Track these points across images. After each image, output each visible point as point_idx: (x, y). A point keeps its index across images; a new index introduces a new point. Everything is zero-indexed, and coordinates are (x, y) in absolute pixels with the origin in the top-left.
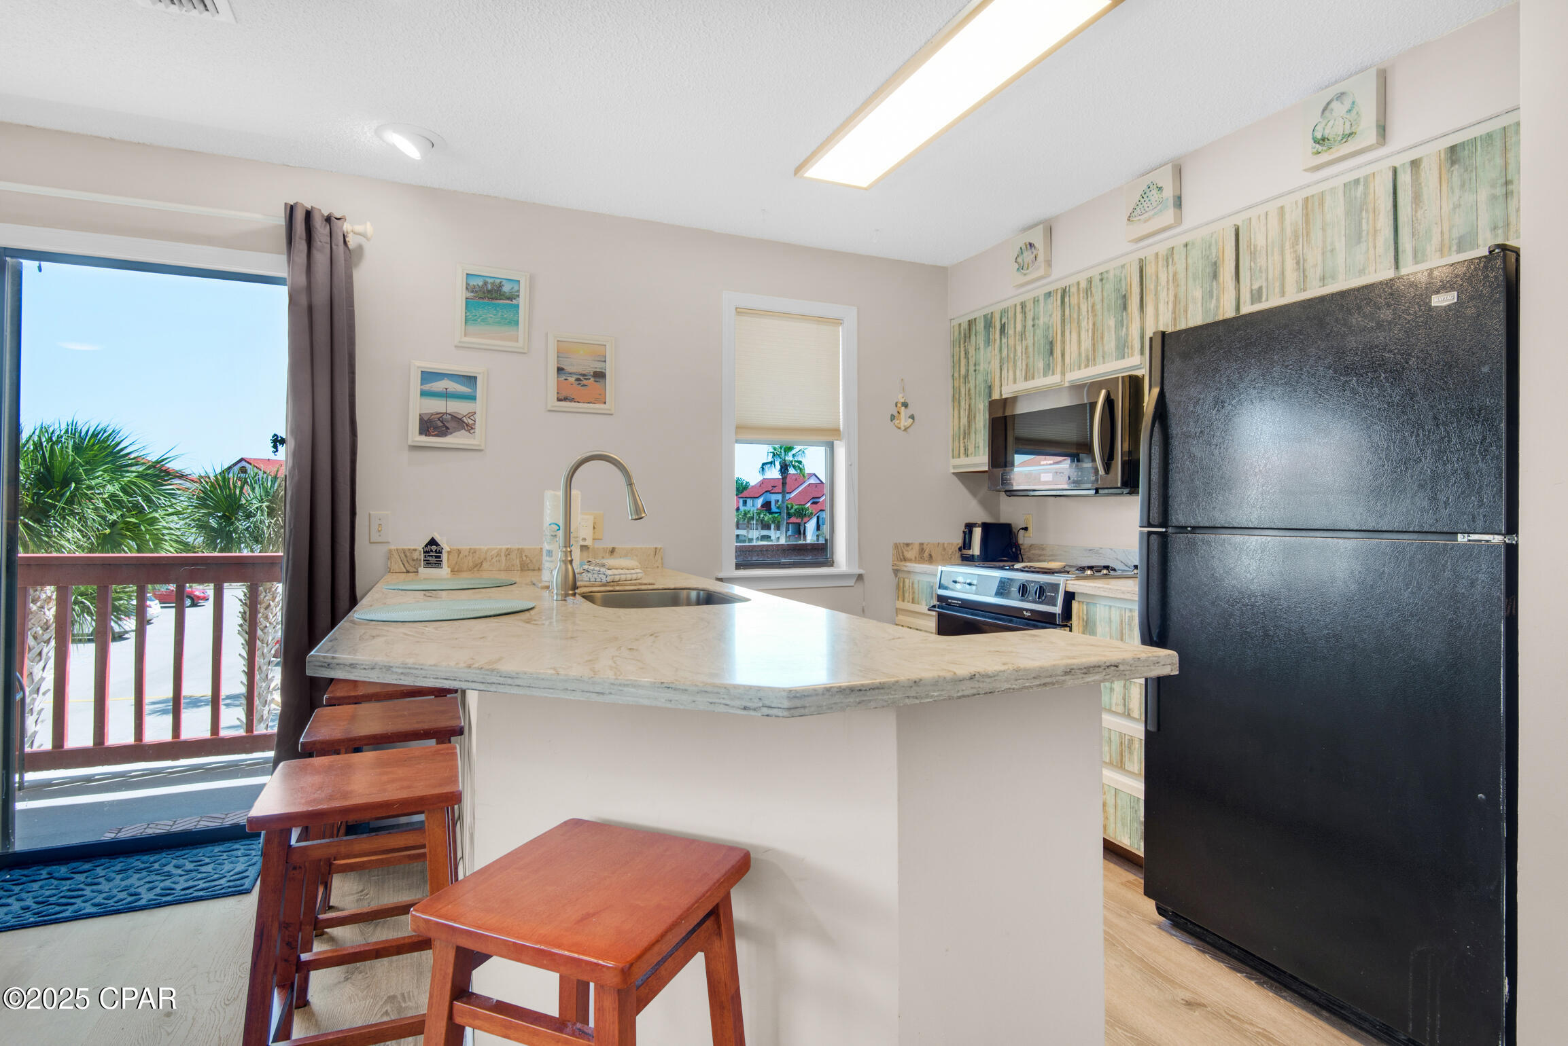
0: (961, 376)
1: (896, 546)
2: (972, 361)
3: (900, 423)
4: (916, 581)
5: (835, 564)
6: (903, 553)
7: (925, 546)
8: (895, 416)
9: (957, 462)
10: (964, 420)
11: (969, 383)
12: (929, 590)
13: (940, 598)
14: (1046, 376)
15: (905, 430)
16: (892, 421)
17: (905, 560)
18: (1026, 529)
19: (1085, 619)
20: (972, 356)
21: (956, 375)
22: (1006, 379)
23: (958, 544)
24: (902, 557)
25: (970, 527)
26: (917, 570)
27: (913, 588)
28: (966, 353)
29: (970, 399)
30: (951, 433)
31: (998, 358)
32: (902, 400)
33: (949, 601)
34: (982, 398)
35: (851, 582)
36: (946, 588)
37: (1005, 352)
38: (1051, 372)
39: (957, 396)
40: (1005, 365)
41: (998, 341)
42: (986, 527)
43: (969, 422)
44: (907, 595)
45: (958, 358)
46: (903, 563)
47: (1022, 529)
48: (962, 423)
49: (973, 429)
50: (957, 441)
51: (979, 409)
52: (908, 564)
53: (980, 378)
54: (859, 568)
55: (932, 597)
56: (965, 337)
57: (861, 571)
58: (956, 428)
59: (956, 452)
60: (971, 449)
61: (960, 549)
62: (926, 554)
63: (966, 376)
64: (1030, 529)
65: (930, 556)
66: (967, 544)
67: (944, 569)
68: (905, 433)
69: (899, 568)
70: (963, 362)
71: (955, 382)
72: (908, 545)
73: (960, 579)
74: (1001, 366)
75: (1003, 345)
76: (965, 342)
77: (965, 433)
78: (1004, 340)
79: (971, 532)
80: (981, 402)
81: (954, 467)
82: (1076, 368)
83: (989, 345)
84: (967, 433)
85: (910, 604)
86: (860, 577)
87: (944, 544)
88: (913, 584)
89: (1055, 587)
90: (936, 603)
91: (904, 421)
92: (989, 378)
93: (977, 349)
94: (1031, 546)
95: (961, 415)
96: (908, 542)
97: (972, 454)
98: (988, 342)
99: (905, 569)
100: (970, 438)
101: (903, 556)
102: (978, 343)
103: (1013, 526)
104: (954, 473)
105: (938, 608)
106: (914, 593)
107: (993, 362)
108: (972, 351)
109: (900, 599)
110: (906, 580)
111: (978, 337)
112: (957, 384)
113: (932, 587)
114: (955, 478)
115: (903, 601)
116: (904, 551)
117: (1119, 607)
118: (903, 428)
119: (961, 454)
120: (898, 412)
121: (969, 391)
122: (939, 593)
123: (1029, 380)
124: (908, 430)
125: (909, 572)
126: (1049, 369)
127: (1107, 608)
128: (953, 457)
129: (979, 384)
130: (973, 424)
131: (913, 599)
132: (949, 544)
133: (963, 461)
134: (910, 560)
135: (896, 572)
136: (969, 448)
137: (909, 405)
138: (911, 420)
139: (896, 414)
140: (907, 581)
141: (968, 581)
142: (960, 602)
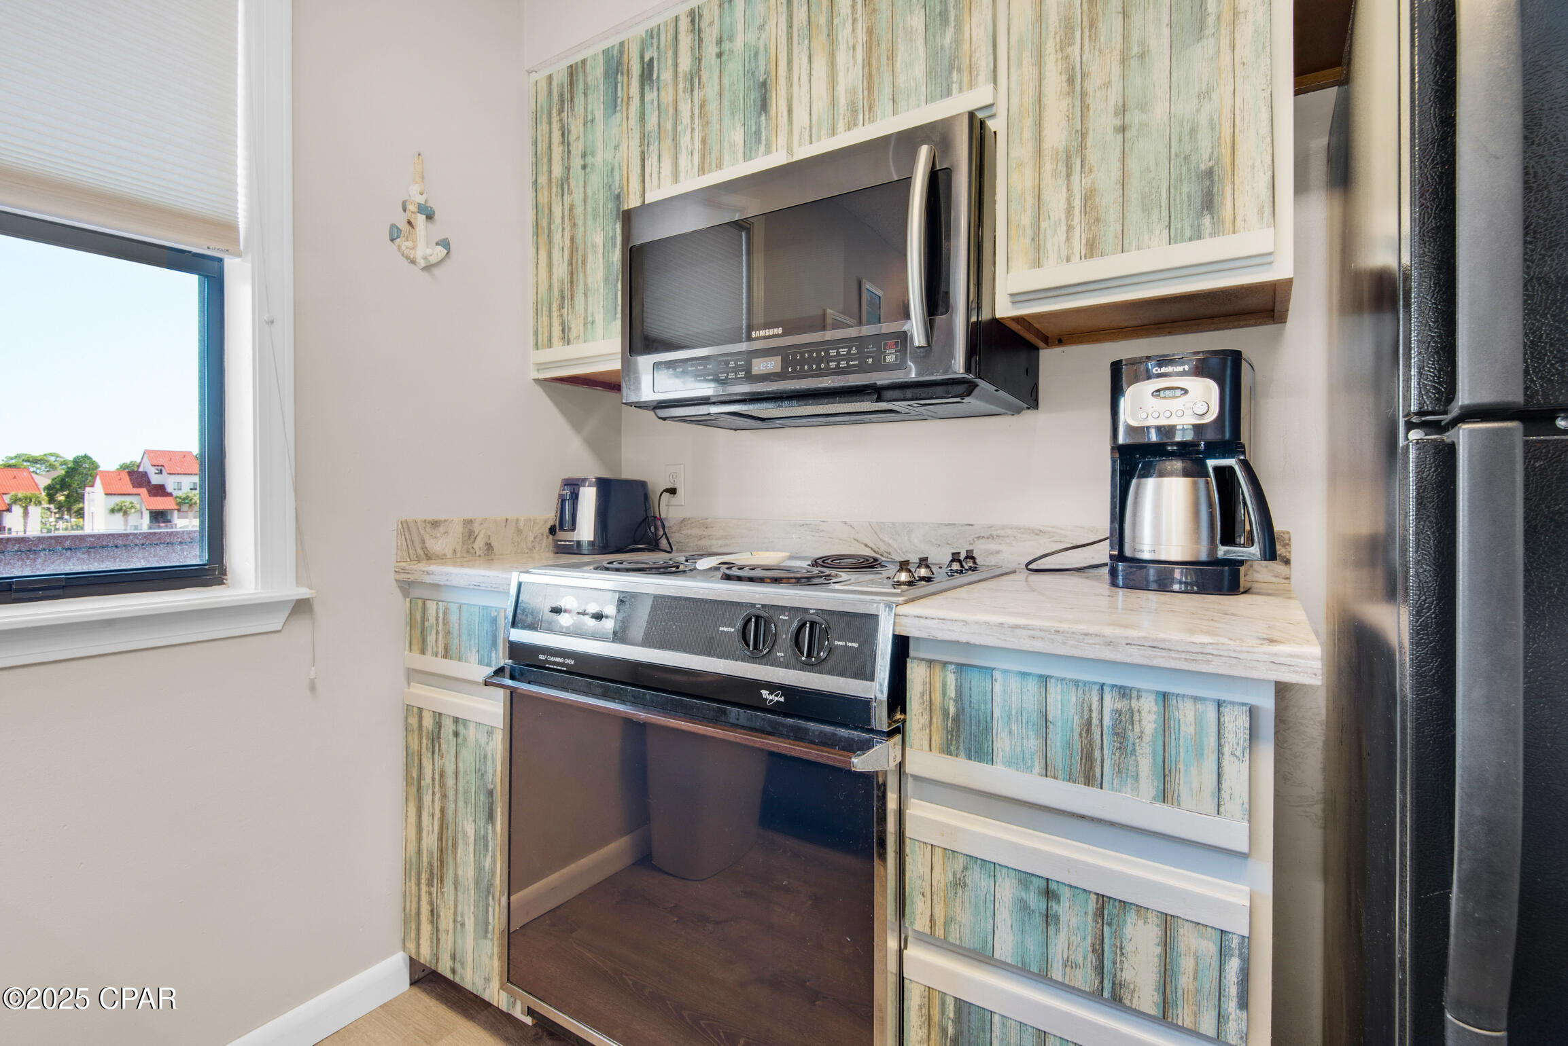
0: (554, 180)
1: (406, 527)
2: (577, 149)
3: (414, 248)
4: (454, 608)
5: (229, 577)
6: (423, 542)
7: (476, 528)
8: (399, 230)
9: (547, 355)
10: (561, 271)
11: (570, 193)
12: (486, 627)
13: (515, 650)
14: (750, 159)
15: (428, 268)
16: (392, 240)
17: (429, 557)
18: (672, 491)
19: (952, 710)
20: (578, 139)
21: (543, 180)
22: (655, 175)
23: (546, 521)
24: (420, 552)
25: (573, 487)
26: (456, 582)
27: (446, 622)
28: (565, 133)
29: (574, 225)
30: (531, 298)
31: (636, 136)
32: (421, 200)
33: (541, 657)
34: (599, 221)
35: (275, 622)
36: (532, 627)
37: (652, 121)
38: (762, 148)
39: (544, 223)
40: (654, 147)
41: (636, 102)
42: (605, 487)
43: (571, 274)
44: (431, 638)
45: (545, 146)
46: (423, 566)
47: (667, 491)
48: (555, 278)
49: (581, 287)
50: (545, 313)
51: (594, 246)
52: (433, 568)
53: (595, 180)
54: (299, 583)
55: (494, 644)
56: (562, 101)
57: (303, 592)
58: (543, 288)
59: (543, 337)
60: (576, 327)
61: (552, 531)
62: (479, 544)
63: (565, 181)
64: (680, 491)
65: (489, 546)
66: (565, 520)
67: (525, 578)
68: (425, 275)
69: (412, 577)
70: (557, 150)
71: (540, 195)
72: (435, 524)
73: (566, 602)
74: (643, 153)
75: (648, 106)
76: (561, 111)
77: (563, 298)
78: (650, 96)
79: (575, 497)
80: (599, 230)
81: (540, 367)
82: (824, 132)
83: (615, 112)
84: (567, 296)
85: (439, 659)
86: (301, 607)
87: (517, 520)
88: (445, 613)
89: (864, 624)
90: (505, 661)
91: (425, 250)
92: (617, 178)
93: (588, 122)
94: (682, 522)
95: (555, 262)
96: (437, 518)
97: (578, 337)
98: (612, 105)
99: (427, 579)
100: (573, 306)
101: (424, 548)
102: (589, 109)
103: (650, 486)
104: (537, 381)
105: (512, 678)
106: (448, 633)
107: (624, 146)
108: (576, 128)
109: (415, 647)
110: (429, 603)
111: (590, 97)
112: (544, 199)
113: (494, 621)
114: (539, 392)
115: (423, 652)
116: (427, 538)
117: (1076, 683)
118: (422, 263)
119: (555, 340)
120: (409, 222)
121: (571, 209)
122: (512, 638)
123: (710, 171)
124: (435, 271)
125: (436, 586)
126: (759, 141)
127: (1032, 686)
128: (537, 346)
129: (594, 194)
130: (581, 276)
131: (446, 648)
132: (528, 520)
133: (560, 352)
134: (441, 558)
135: (406, 587)
136: (573, 326)
137: (436, 216)
138: (440, 252)
139: (403, 226)
140: (432, 606)
141: (593, 608)
142: (571, 662)
